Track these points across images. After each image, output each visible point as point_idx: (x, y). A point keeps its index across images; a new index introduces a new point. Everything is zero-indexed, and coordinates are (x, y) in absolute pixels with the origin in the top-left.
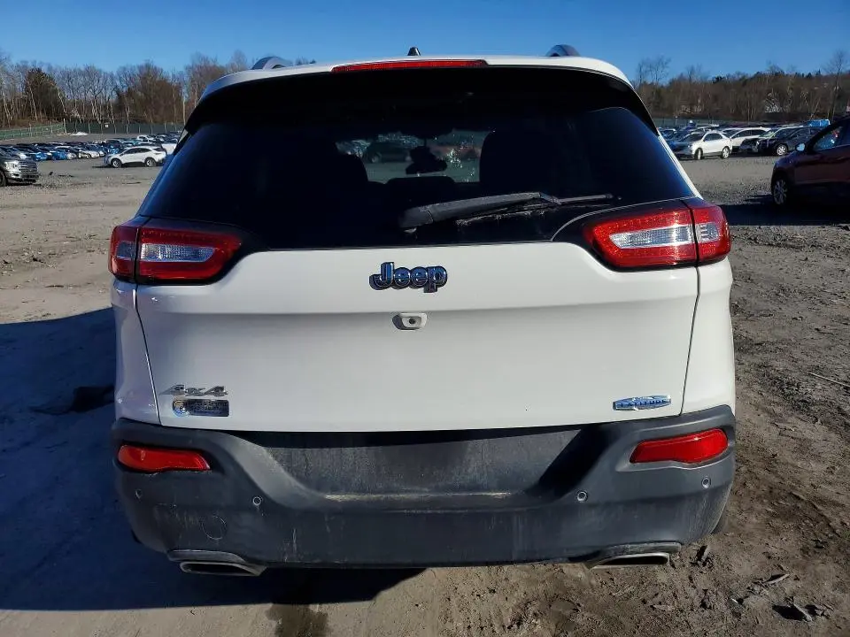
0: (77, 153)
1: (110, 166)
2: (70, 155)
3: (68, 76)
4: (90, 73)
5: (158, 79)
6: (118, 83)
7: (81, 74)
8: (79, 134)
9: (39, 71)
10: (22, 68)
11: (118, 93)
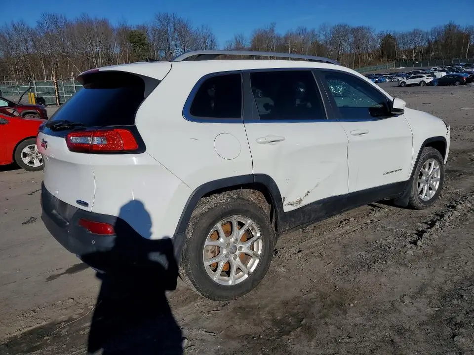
0: (391, 79)
1: (400, 86)
2: (387, 80)
3: (403, 36)
4: (415, 33)
5: (456, 32)
6: (430, 37)
7: (410, 34)
8: (401, 68)
9: (390, 35)
10: (380, 35)
11: (429, 43)
